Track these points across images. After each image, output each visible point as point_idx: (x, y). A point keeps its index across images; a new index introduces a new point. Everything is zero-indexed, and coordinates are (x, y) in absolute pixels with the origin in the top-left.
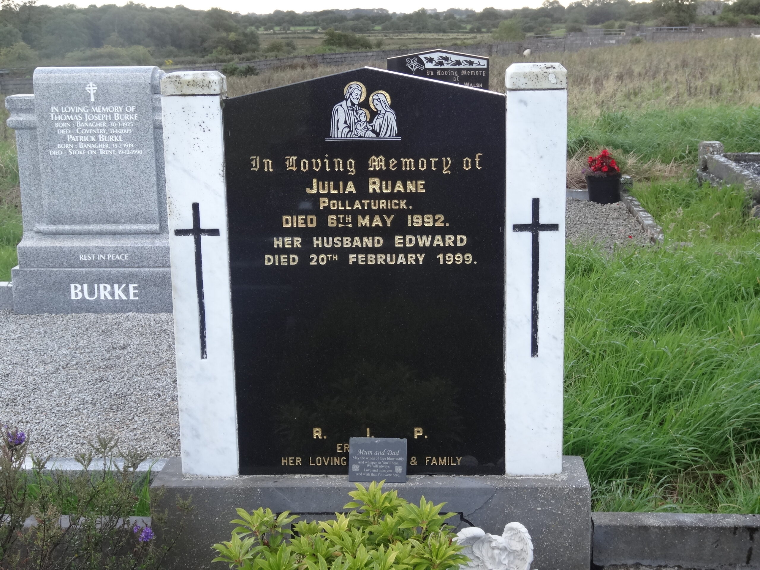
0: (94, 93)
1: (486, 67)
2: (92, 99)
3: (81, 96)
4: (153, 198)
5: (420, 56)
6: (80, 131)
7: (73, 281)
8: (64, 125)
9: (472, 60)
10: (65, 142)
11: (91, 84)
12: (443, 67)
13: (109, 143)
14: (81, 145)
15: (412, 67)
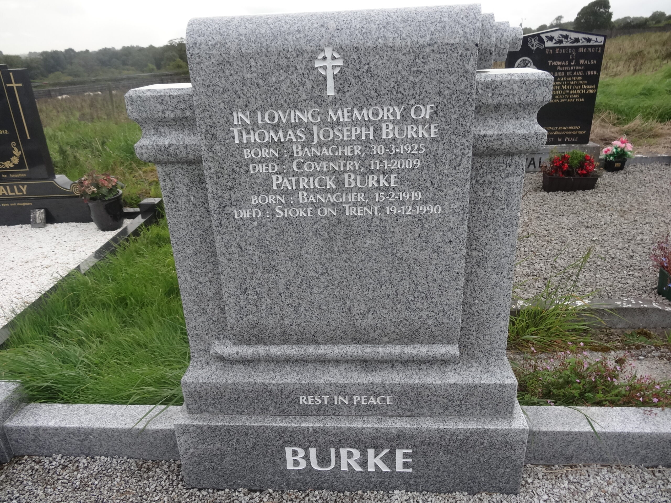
0: (335, 76)
1: (602, 43)
2: (331, 92)
3: (303, 84)
4: (453, 301)
5: (542, 35)
6: (300, 166)
7: (291, 443)
8: (264, 153)
10: (268, 190)
11: (328, 53)
12: (562, 45)
13: (367, 191)
14: (302, 198)
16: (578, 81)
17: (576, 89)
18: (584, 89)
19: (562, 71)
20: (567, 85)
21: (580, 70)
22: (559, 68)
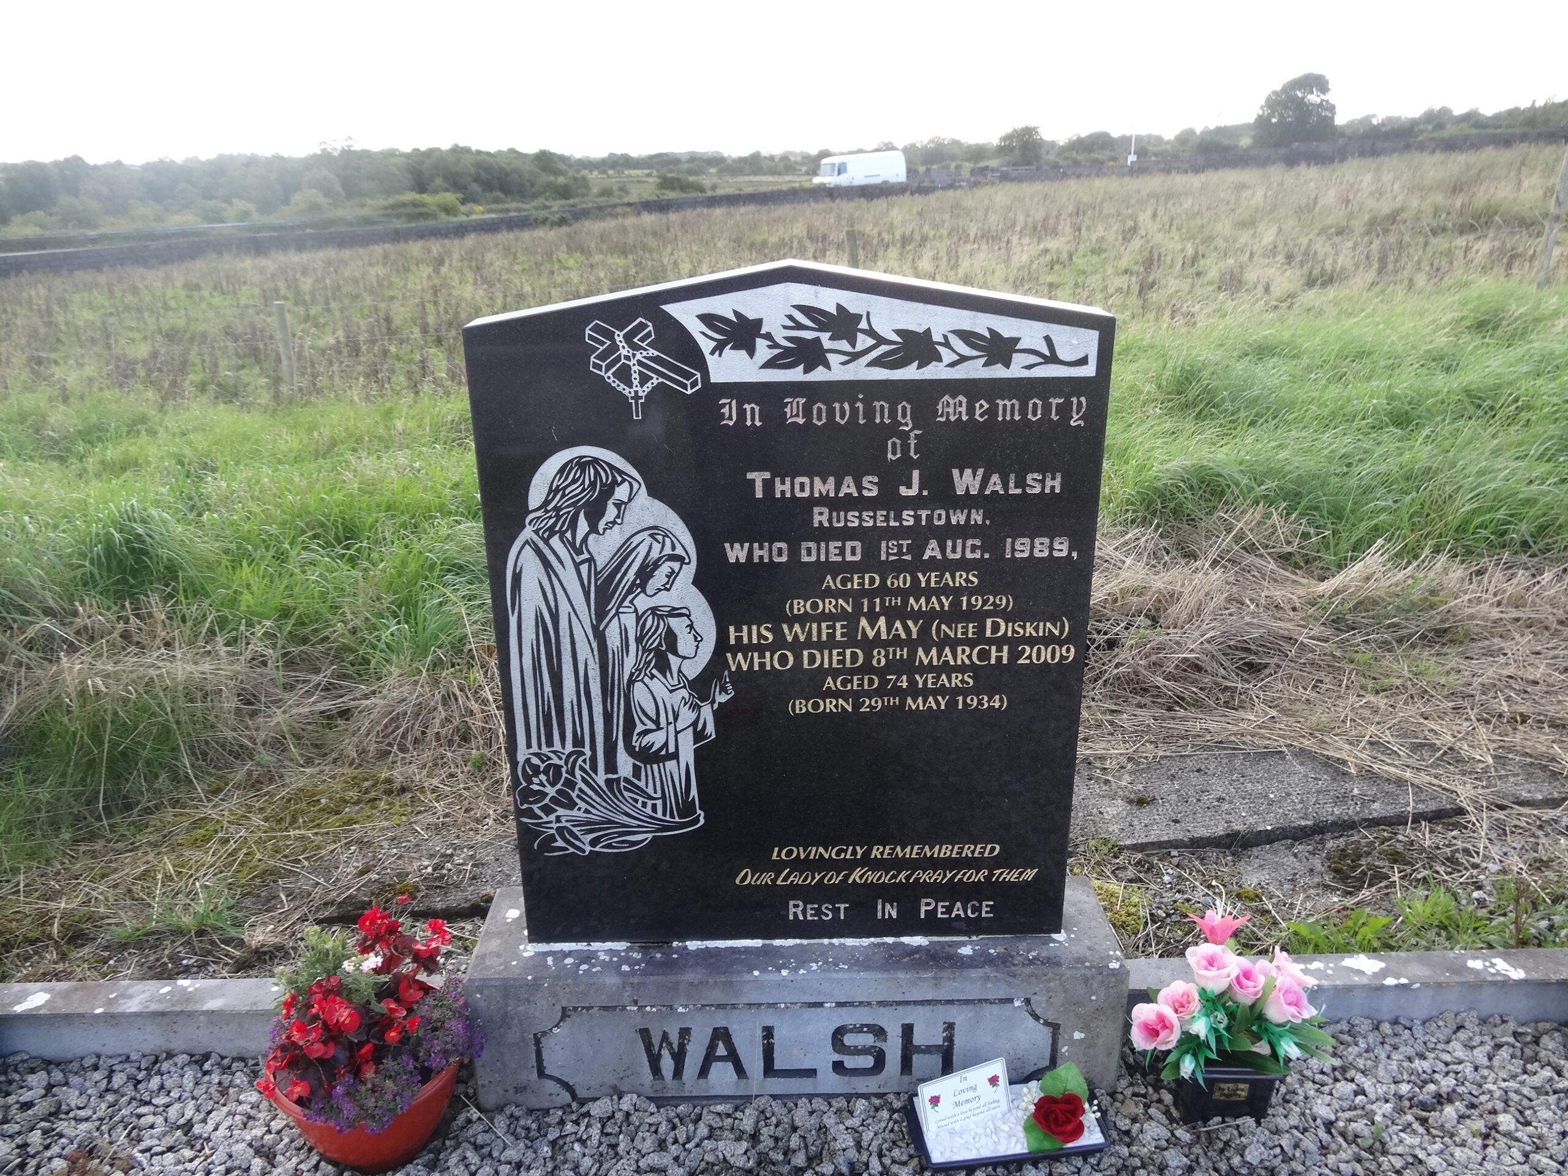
1: (1089, 371)
5: (673, 309)
9: (1007, 327)
12: (819, 375)
15: (624, 374)
16: (958, 592)
17: (954, 644)
18: (999, 643)
19: (846, 534)
20: (892, 614)
21: (964, 531)
22: (820, 517)
